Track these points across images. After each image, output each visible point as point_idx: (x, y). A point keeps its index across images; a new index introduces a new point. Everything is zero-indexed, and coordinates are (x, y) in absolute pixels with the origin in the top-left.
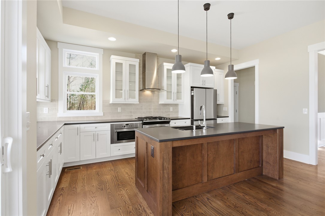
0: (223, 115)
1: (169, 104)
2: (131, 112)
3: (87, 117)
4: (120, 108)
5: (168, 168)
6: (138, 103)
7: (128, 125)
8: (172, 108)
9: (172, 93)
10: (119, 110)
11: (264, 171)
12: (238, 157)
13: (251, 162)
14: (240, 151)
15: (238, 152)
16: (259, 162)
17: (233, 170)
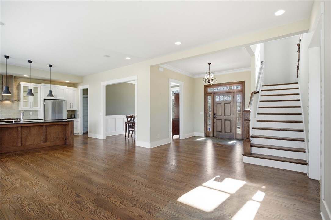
8: (32, 112)
11: (67, 142)
12: (46, 135)
13: (57, 138)
14: (48, 132)
15: (46, 133)
16: (64, 138)
17: (42, 142)
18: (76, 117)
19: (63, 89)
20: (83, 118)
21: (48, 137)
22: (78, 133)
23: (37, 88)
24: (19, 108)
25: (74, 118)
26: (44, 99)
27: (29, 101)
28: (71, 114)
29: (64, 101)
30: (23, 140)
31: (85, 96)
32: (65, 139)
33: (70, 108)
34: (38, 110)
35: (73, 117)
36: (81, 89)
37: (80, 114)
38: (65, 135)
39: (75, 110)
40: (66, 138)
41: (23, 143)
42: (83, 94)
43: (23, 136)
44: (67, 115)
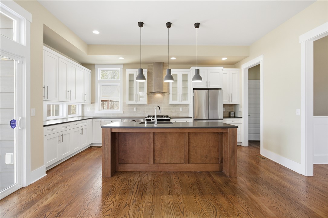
0: (239, 116)
1: (179, 105)
2: (144, 111)
3: (113, 114)
4: (136, 108)
5: (108, 144)
6: (147, 104)
7: (134, 120)
8: (182, 108)
9: (178, 94)
10: (135, 109)
11: (224, 168)
12: (189, 150)
13: (206, 157)
14: (191, 145)
15: (189, 145)
16: (218, 159)
17: (183, 161)
18: (237, 116)
19: (219, 72)
20: (249, 118)
21: (192, 154)
22: (241, 143)
23: (187, 75)
24: (169, 103)
25: (235, 117)
26: (194, 89)
27: (178, 93)
28: (229, 111)
29: (220, 90)
30: (156, 154)
31: (253, 81)
32: (221, 161)
33: (228, 102)
34: (188, 105)
35: (232, 115)
36: (245, 69)
37: (244, 110)
38: (221, 154)
39: (235, 105)
40: (222, 159)
41: (157, 159)
42: (249, 79)
43: (156, 148)
44: (224, 112)
